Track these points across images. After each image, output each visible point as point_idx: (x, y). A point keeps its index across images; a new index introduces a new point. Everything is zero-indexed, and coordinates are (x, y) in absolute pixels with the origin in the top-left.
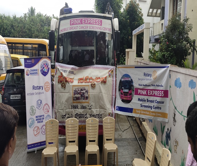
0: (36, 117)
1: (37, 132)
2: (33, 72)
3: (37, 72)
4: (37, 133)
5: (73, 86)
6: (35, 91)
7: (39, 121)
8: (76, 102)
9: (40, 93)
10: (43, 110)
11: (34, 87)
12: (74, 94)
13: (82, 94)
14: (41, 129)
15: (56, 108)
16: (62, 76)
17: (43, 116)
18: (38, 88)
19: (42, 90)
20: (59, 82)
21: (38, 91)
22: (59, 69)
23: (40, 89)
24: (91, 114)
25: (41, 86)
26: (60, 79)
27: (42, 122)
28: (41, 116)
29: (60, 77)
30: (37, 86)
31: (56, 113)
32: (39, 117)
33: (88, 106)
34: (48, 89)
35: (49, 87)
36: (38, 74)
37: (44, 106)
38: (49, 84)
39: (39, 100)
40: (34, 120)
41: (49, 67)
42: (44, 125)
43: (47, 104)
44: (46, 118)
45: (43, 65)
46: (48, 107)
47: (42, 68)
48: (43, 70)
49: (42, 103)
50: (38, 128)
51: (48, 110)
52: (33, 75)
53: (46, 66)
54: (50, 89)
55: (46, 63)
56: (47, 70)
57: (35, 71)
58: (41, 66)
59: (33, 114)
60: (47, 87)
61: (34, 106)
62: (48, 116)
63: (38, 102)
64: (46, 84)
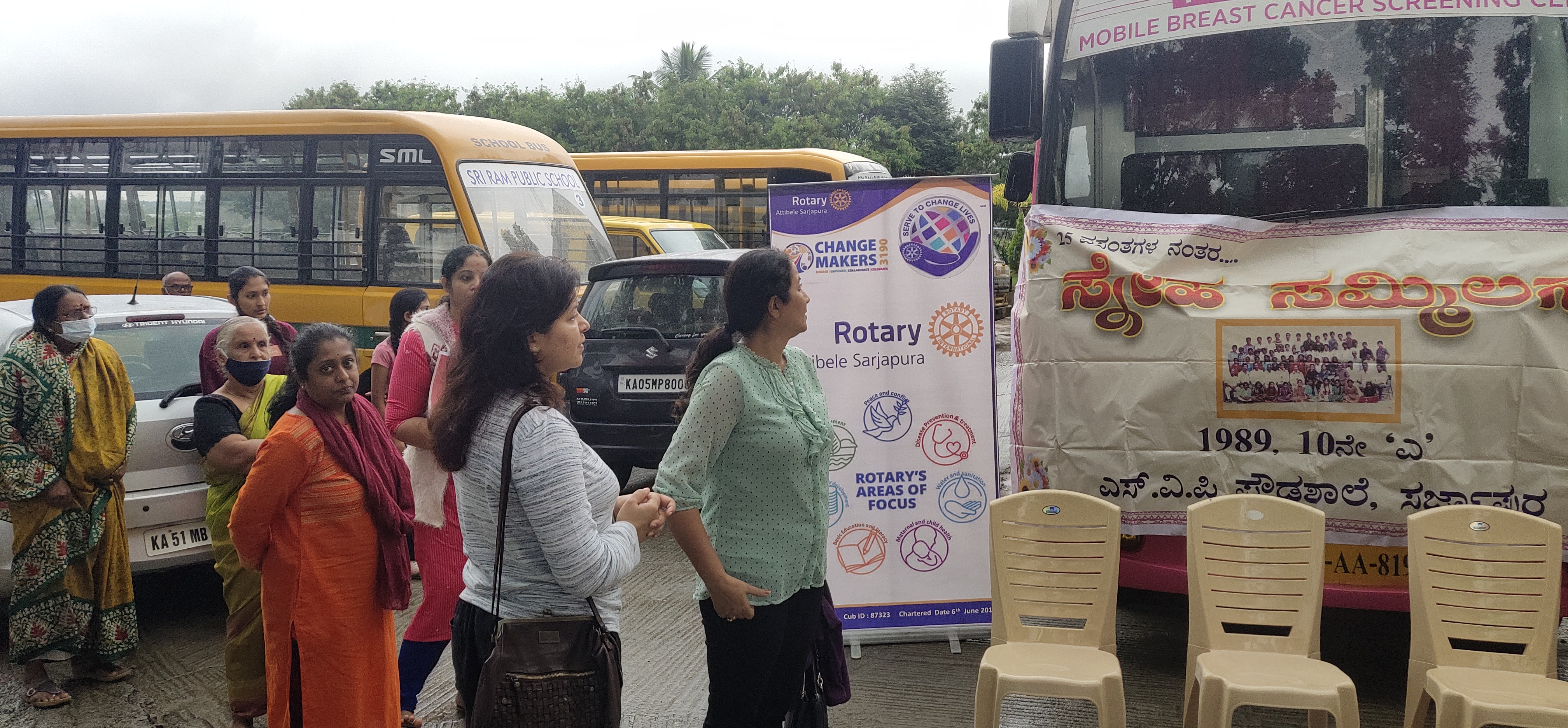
0: (859, 478)
1: (865, 551)
2: (838, 255)
3: (868, 253)
4: (867, 558)
5: (1221, 323)
6: (848, 349)
7: (887, 499)
8: (1252, 415)
9: (889, 361)
10: (919, 442)
11: (843, 329)
12: (1236, 369)
13: (1318, 368)
14: (900, 539)
15: (1039, 439)
16: (1107, 271)
17: (918, 476)
18: (878, 334)
19: (910, 344)
20: (1077, 302)
21: (880, 349)
22: (1070, 238)
23: (892, 339)
24: (1413, 486)
25: (904, 327)
26: (1085, 288)
27: (908, 504)
28: (900, 476)
29: (1086, 278)
30: (872, 324)
31: (1040, 467)
32: (884, 477)
33: (1390, 439)
34: (962, 339)
35: (972, 333)
36: (883, 266)
37: (923, 429)
38: (971, 317)
39: (886, 394)
40: (844, 494)
41: (978, 230)
42: (922, 523)
43: (957, 418)
44: (942, 487)
45: (923, 222)
46: (960, 435)
47: (915, 234)
48: (922, 247)
49: (907, 410)
50: (871, 534)
51: (961, 450)
52: (840, 268)
53: (953, 225)
54: (979, 341)
55: (952, 207)
56: (956, 245)
57: (854, 250)
58: (907, 225)
59: (837, 463)
60: (956, 330)
61: (842, 425)
62: (962, 476)
63: (874, 404)
64: (944, 318)
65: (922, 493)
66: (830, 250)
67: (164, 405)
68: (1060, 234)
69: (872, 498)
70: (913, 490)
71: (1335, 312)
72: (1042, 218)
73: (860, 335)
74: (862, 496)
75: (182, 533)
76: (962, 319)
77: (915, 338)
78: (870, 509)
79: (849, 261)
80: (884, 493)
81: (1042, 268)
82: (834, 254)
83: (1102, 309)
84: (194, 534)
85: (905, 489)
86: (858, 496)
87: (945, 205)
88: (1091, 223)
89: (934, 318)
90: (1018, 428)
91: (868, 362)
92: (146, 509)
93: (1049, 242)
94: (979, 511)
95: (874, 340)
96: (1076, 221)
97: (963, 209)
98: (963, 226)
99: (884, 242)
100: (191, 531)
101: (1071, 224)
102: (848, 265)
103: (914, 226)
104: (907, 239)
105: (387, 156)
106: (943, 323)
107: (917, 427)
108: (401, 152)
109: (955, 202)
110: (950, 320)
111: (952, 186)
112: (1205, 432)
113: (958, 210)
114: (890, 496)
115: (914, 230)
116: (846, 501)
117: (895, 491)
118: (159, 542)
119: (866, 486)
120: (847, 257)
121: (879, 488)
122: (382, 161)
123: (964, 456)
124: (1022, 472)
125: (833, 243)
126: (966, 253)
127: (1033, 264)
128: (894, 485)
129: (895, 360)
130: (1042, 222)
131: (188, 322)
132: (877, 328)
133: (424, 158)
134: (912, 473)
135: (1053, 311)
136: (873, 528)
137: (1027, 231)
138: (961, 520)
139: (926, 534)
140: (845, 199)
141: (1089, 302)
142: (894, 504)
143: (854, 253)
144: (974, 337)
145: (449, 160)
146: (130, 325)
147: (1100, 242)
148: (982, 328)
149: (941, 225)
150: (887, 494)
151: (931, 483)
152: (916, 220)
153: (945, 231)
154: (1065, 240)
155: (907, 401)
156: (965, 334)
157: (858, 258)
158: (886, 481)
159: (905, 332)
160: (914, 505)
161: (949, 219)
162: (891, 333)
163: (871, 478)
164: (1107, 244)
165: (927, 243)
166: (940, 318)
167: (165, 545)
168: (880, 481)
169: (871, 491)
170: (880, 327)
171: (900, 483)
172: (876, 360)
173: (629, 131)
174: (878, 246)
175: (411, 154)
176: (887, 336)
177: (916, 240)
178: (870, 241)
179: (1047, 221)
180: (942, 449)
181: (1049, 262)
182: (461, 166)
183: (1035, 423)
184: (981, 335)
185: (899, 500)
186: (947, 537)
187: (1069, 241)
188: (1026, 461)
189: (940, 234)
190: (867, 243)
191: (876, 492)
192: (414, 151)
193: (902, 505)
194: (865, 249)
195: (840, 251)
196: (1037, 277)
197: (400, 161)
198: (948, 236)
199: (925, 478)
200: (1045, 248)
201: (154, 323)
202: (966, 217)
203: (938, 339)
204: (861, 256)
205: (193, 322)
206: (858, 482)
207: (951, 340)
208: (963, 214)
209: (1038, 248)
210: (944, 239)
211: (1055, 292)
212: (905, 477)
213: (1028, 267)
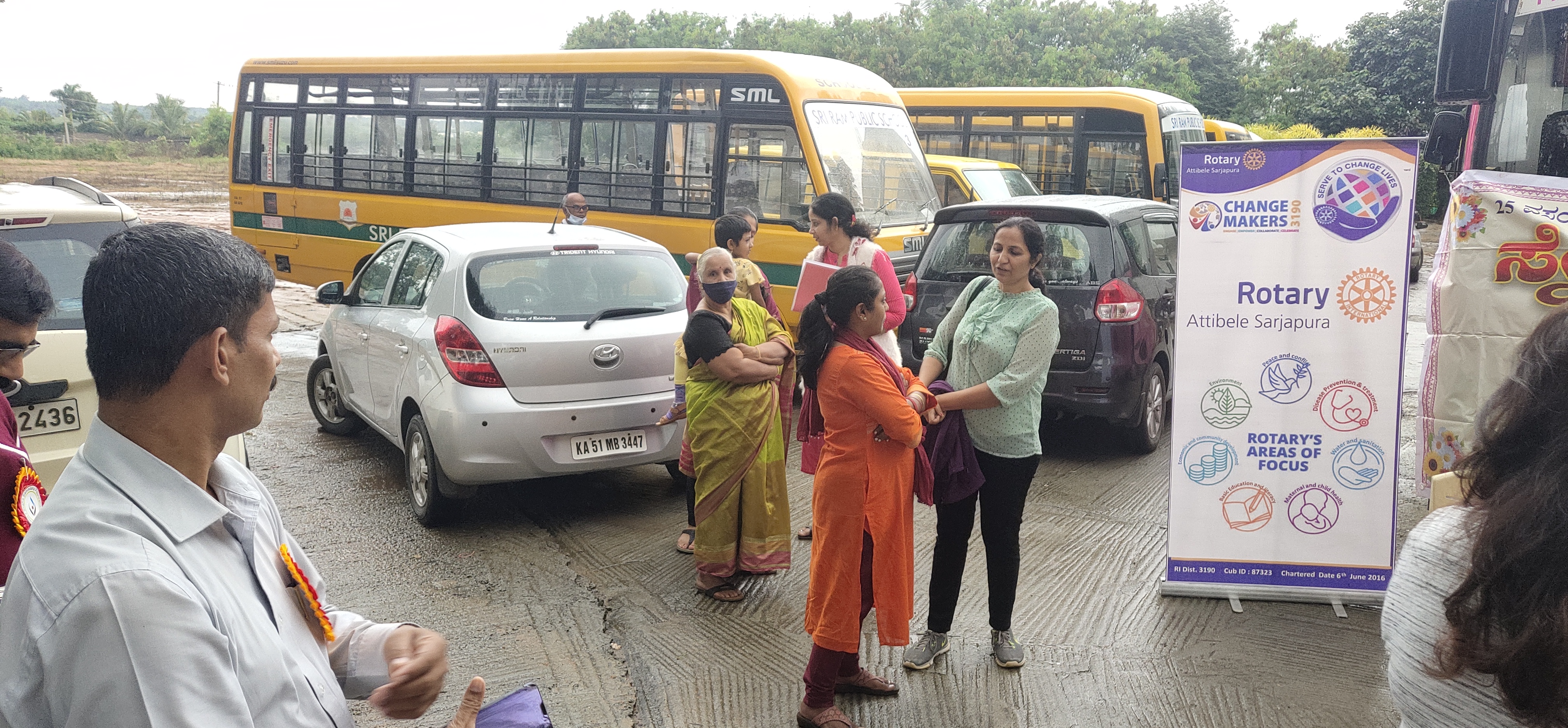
0: (1251, 438)
1: (1251, 509)
2: (1248, 215)
3: (1279, 214)
4: (1253, 516)
6: (1250, 310)
7: (1278, 460)
9: (1292, 324)
10: (1317, 407)
11: (1246, 289)
15: (1455, 413)
16: (1556, 243)
17: (1313, 440)
18: (1282, 296)
19: (1316, 308)
20: (1514, 273)
21: (1285, 311)
22: (1512, 207)
23: (1297, 302)
25: (1311, 290)
26: (1526, 261)
27: (1300, 467)
28: (1293, 439)
29: (1528, 250)
30: (1278, 286)
31: (1454, 442)
32: (1277, 439)
34: (1373, 305)
35: (1384, 300)
36: (1294, 228)
37: (1322, 393)
38: (1384, 283)
39: (1287, 357)
40: (1234, 452)
41: (1399, 195)
42: (1313, 487)
43: (1359, 385)
44: (1337, 452)
45: (1340, 184)
46: (1361, 402)
47: (1331, 197)
48: (1337, 209)
49: (1307, 374)
50: (1259, 493)
51: (1361, 417)
52: (1249, 228)
53: (1372, 189)
54: (1390, 308)
55: (1374, 170)
56: (1374, 209)
57: (1265, 210)
58: (1322, 187)
59: (1229, 421)
60: (1367, 295)
61: (1237, 385)
62: (1359, 444)
63: (1273, 366)
64: (1355, 283)
65: (1315, 457)
66: (1239, 209)
67: (587, 327)
68: (1500, 202)
69: (1263, 458)
70: (1307, 453)
72: (1477, 184)
73: (1264, 296)
74: (1252, 456)
75: (600, 441)
76: (1373, 285)
77: (1322, 302)
78: (1260, 468)
79: (1258, 221)
80: (1276, 454)
81: (1473, 236)
82: (1243, 214)
83: (1544, 284)
84: (609, 443)
85: (1298, 452)
86: (1249, 455)
87: (1365, 168)
88: (1538, 192)
89: (1344, 283)
90: (1429, 400)
91: (1270, 323)
92: (574, 418)
93: (1484, 210)
94: (1375, 479)
95: (1278, 302)
96: (1519, 188)
97: (1385, 173)
98: (1383, 190)
99: (1297, 204)
100: (607, 441)
101: (1512, 192)
102: (1257, 225)
103: (1331, 188)
104: (1322, 201)
105: (738, 95)
106: (1353, 288)
107: (1316, 391)
108: (751, 91)
109: (1377, 165)
110: (1361, 285)
111: (1374, 148)
113: (1379, 173)
114: (1282, 458)
115: (1330, 192)
116: (1236, 459)
117: (1288, 453)
118: (582, 448)
119: (1257, 446)
120: (1257, 217)
121: (1271, 449)
122: (733, 99)
123: (1364, 423)
124: (1430, 445)
125: (1243, 202)
126: (1384, 218)
127: (1463, 232)
128: (1287, 447)
129: (1299, 323)
130: (1477, 188)
131: (601, 252)
132: (1282, 290)
133: (773, 97)
134: (1307, 436)
135: (1484, 283)
136: (1261, 487)
137: (1455, 198)
138: (1354, 487)
139: (1317, 497)
140: (1259, 159)
141: (1528, 275)
142: (1285, 466)
143: (1265, 214)
144: (1385, 303)
145: (797, 100)
146: (557, 253)
147: (1548, 212)
148: (1394, 295)
149: (1361, 188)
150: (1278, 456)
151: (1326, 447)
152: (1333, 182)
153: (1363, 194)
154: (1504, 208)
155: (1308, 364)
156: (1376, 300)
157: (1268, 219)
158: (1279, 442)
159: (1312, 296)
160: (1306, 468)
161: (1369, 183)
162: (1297, 295)
163: (1263, 438)
164: (1556, 214)
165: (1343, 206)
166: (1351, 283)
167: (586, 450)
168: (1273, 442)
169: (1262, 451)
170: (1286, 290)
171: (1294, 445)
172: (1278, 322)
173: (895, 61)
174: (1290, 207)
175: (760, 94)
176: (1293, 299)
177: (1332, 202)
178: (1282, 202)
179: (1484, 188)
180: (1340, 415)
181: (1483, 231)
182: (807, 106)
183: (1454, 396)
184: (1393, 302)
185: (1291, 462)
186: (1338, 502)
187: (1509, 209)
188: (1436, 433)
189: (1357, 197)
190: (1279, 204)
191: (1268, 453)
192: (764, 91)
193: (1294, 467)
194: (1276, 210)
195: (1250, 211)
196: (1467, 246)
197: (749, 99)
198: (1367, 200)
199: (1320, 442)
200: (1479, 216)
201: (575, 252)
202: (1387, 180)
203: (1346, 304)
204: (1271, 217)
205: (605, 252)
206: (1249, 442)
207: (1360, 306)
208: (1385, 178)
209: (1470, 215)
210: (1362, 203)
211: (1488, 263)
212: (1299, 440)
213: (1454, 235)
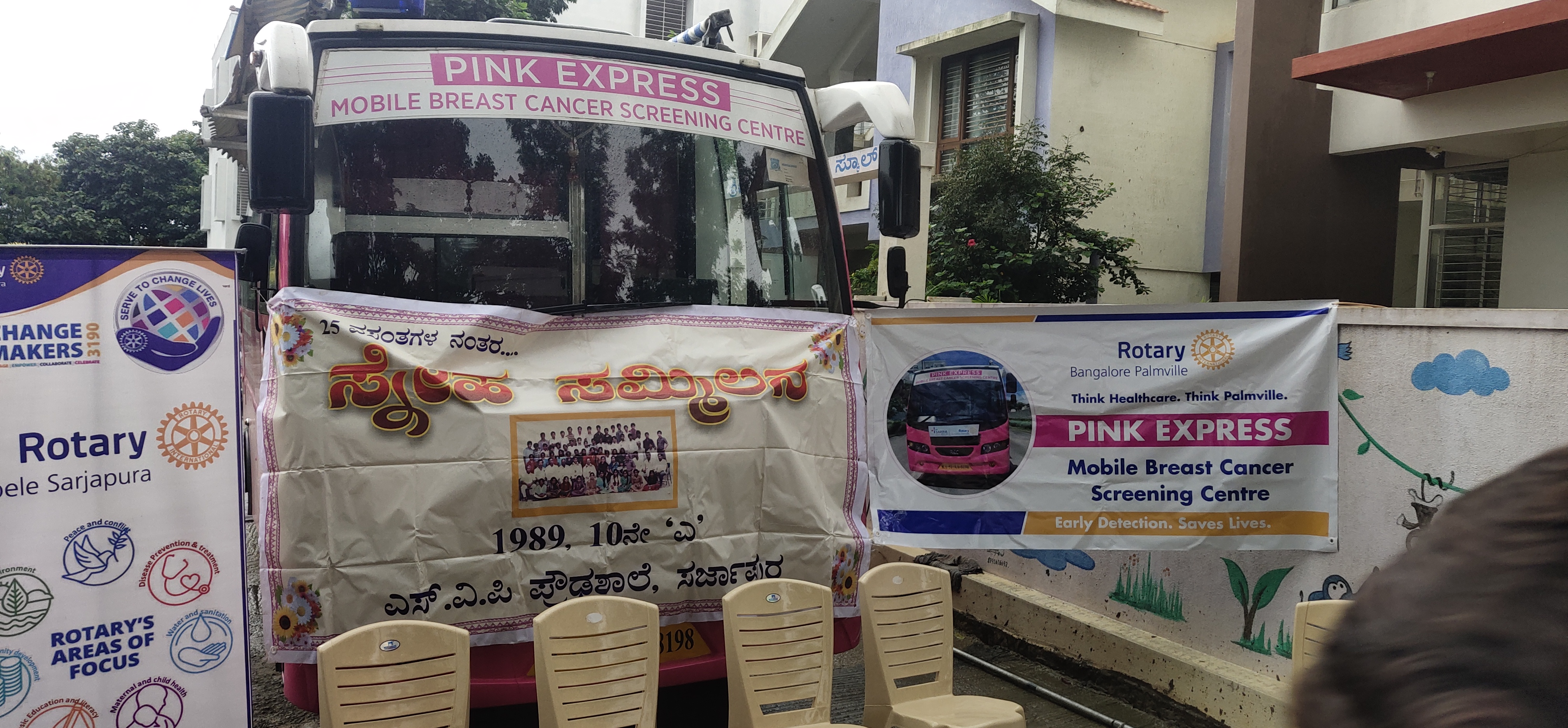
0: (56, 639)
2: (24, 344)
3: (70, 341)
5: (516, 419)
6: (40, 469)
7: (97, 660)
8: (547, 511)
9: (101, 481)
10: (145, 580)
11: (31, 442)
12: (532, 464)
13: (609, 460)
14: (116, 709)
15: (305, 560)
16: (385, 364)
17: (143, 624)
18: (85, 447)
19: (132, 457)
20: (349, 399)
21: (91, 465)
22: (337, 327)
23: (106, 452)
24: (687, 566)
25: (124, 435)
26: (358, 384)
27: (128, 662)
28: (116, 627)
29: (359, 372)
30: (77, 434)
31: (309, 592)
32: (93, 633)
33: (669, 524)
34: (202, 447)
35: (214, 440)
36: (93, 358)
37: (150, 563)
38: (213, 420)
39: (99, 524)
40: (32, 664)
41: (220, 315)
42: (148, 683)
43: (195, 545)
44: (174, 633)
45: (148, 303)
46: (199, 565)
47: (138, 318)
48: (147, 333)
49: (127, 542)
50: (74, 710)
51: (201, 583)
52: (27, 361)
53: (188, 308)
54: (222, 448)
55: (187, 286)
56: (193, 332)
57: (49, 336)
58: (126, 306)
59: (21, 624)
60: (194, 436)
61: (29, 572)
62: (201, 616)
63: (80, 539)
64: (179, 422)
65: (147, 644)
66: (10, 336)
68: (325, 322)
69: (76, 662)
70: (136, 642)
71: (618, 404)
72: (298, 302)
73: (58, 449)
74: (59, 663)
76: (201, 423)
77: (138, 449)
78: (73, 677)
79: (41, 351)
80: (94, 653)
81: (302, 359)
82: (17, 343)
83: (378, 408)
85: (124, 643)
86: (54, 663)
87: (177, 283)
88: (359, 310)
89: (165, 423)
90: (274, 549)
91: (70, 484)
93: (309, 331)
94: (223, 655)
95: (79, 454)
96: (340, 307)
97: (201, 289)
98: (201, 310)
99: (94, 329)
101: (335, 311)
102: (39, 357)
103: (137, 307)
104: (126, 324)
106: (177, 428)
107: (141, 562)
109: (190, 279)
110: (186, 424)
111: (186, 261)
112: (499, 534)
113: (194, 289)
114: (103, 656)
115: (136, 312)
116: (36, 673)
117: (110, 648)
119: (66, 648)
120: (38, 346)
121: (86, 647)
123: (204, 590)
124: (279, 600)
125: (15, 327)
126: (205, 342)
127: (290, 356)
128: (108, 640)
129: (110, 480)
130: (299, 307)
132: (84, 438)
134: (134, 621)
135: (320, 411)
136: (76, 702)
137: (275, 318)
138: (200, 669)
139: (153, 695)
140: (34, 270)
141: (363, 400)
142: (107, 665)
143: (49, 342)
144: (216, 443)
147: (372, 332)
148: (226, 433)
149: (174, 307)
150: (97, 654)
151: (159, 630)
152: (139, 300)
153: (178, 314)
154: (330, 329)
155: (127, 530)
156: (205, 441)
157: (55, 348)
158: (97, 637)
159: (126, 443)
160: (137, 662)
161: (183, 301)
162: (105, 444)
163: (73, 636)
164: (380, 334)
165: (154, 330)
166: (173, 423)
168: (88, 638)
169: (75, 653)
170: (88, 438)
171: (117, 636)
172: (82, 482)
174: (84, 332)
176: (99, 449)
177: (139, 326)
178: (73, 326)
179: (306, 306)
180: (175, 586)
181: (311, 353)
183: (301, 540)
184: (225, 441)
185: (115, 659)
186: (181, 693)
187: (335, 330)
188: (285, 585)
189: (171, 319)
190: (69, 328)
191: (82, 654)
193: (120, 663)
194: (66, 336)
195: (28, 338)
196: (296, 371)
198: (183, 321)
199: (152, 625)
200: (305, 338)
202: (205, 298)
203: (169, 448)
204: (59, 346)
206: (54, 645)
207: (187, 449)
208: (202, 295)
209: (295, 337)
210: (177, 325)
211: (320, 388)
212: (125, 628)
213: (280, 359)
